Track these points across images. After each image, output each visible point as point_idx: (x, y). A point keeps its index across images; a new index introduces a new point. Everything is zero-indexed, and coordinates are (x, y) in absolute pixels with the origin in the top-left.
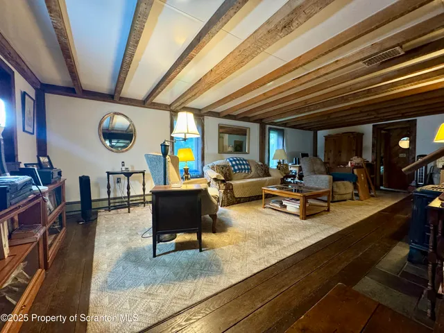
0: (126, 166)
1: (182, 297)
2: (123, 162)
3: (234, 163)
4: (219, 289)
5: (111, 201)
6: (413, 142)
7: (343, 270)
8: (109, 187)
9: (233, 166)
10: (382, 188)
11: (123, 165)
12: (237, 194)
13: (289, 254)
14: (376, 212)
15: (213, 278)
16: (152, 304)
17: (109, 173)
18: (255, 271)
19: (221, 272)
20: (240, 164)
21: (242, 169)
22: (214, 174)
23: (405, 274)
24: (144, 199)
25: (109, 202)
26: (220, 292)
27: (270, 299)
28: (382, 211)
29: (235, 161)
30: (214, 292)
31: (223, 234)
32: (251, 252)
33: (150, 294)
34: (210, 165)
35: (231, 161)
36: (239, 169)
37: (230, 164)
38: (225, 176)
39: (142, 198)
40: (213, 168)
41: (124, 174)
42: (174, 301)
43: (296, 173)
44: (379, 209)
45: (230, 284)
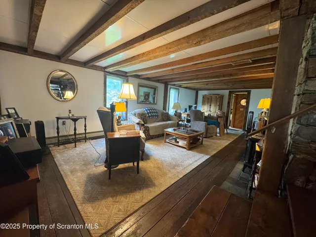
0: (72, 113)
1: (137, 201)
2: (70, 110)
3: (148, 111)
4: (156, 195)
5: (60, 139)
6: (248, 103)
7: (215, 178)
8: (58, 128)
9: (148, 113)
10: (230, 128)
11: (70, 112)
12: (152, 133)
13: (188, 172)
14: (227, 144)
15: (151, 189)
16: (120, 207)
17: (58, 119)
18: (173, 183)
19: (154, 185)
20: (153, 113)
21: (154, 116)
22: (137, 120)
23: (241, 178)
24: (85, 137)
25: (58, 139)
26: (157, 196)
27: (183, 196)
28: (231, 143)
29: (149, 110)
30: (154, 196)
31: (148, 161)
32: (167, 171)
33: (117, 202)
34: (133, 112)
35: (147, 110)
36: (152, 116)
37: (146, 112)
38: (143, 121)
39: (84, 135)
40: (135, 115)
41: (72, 119)
42: (133, 204)
43: (185, 118)
44: (229, 142)
45: (161, 191)
